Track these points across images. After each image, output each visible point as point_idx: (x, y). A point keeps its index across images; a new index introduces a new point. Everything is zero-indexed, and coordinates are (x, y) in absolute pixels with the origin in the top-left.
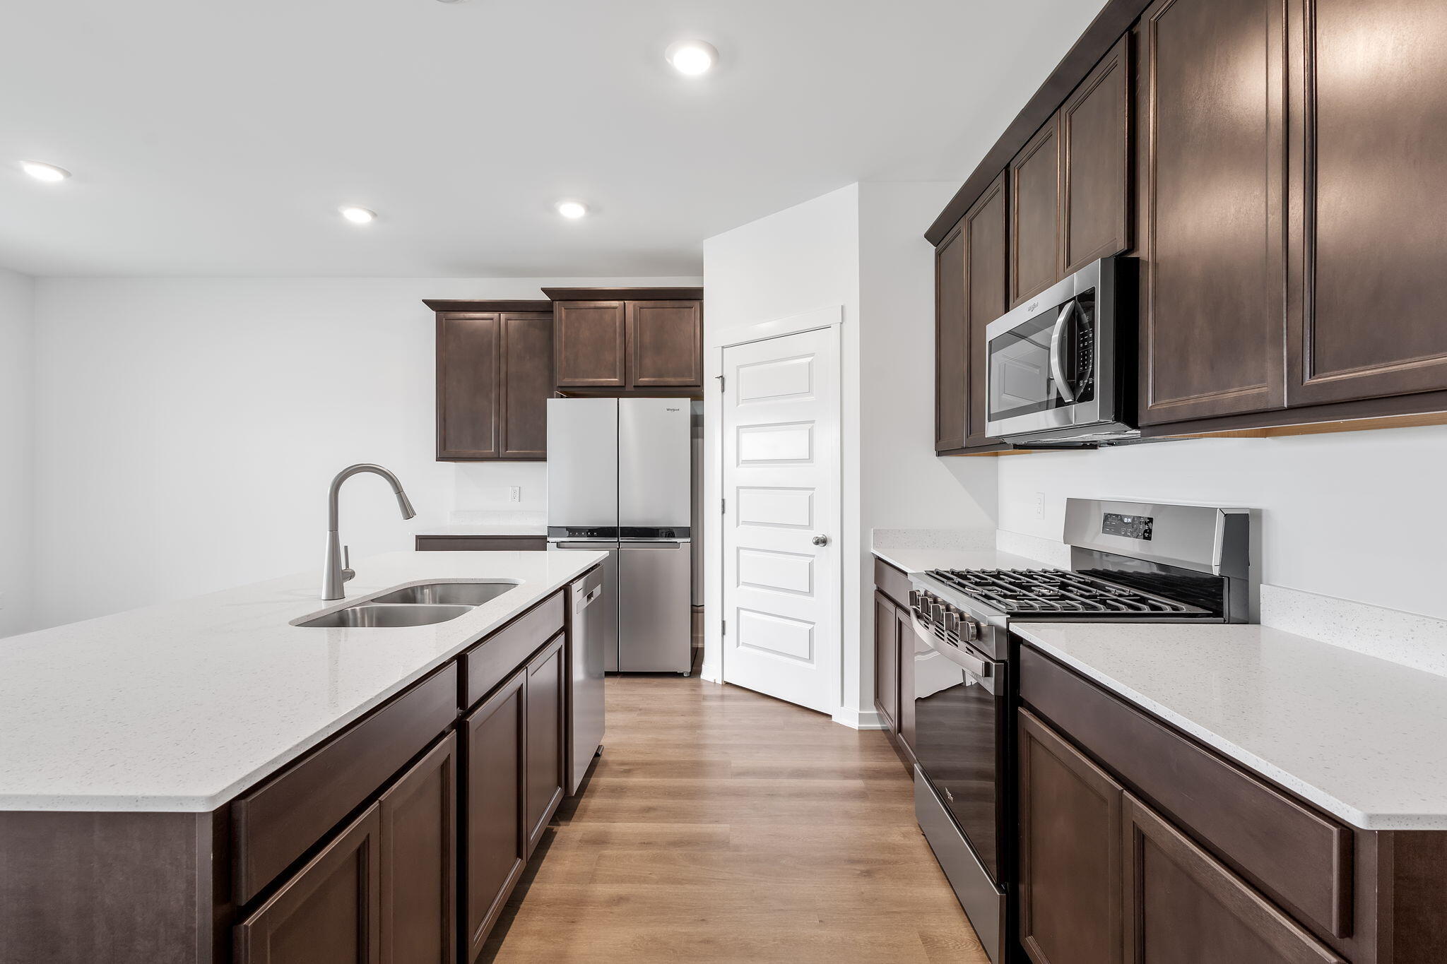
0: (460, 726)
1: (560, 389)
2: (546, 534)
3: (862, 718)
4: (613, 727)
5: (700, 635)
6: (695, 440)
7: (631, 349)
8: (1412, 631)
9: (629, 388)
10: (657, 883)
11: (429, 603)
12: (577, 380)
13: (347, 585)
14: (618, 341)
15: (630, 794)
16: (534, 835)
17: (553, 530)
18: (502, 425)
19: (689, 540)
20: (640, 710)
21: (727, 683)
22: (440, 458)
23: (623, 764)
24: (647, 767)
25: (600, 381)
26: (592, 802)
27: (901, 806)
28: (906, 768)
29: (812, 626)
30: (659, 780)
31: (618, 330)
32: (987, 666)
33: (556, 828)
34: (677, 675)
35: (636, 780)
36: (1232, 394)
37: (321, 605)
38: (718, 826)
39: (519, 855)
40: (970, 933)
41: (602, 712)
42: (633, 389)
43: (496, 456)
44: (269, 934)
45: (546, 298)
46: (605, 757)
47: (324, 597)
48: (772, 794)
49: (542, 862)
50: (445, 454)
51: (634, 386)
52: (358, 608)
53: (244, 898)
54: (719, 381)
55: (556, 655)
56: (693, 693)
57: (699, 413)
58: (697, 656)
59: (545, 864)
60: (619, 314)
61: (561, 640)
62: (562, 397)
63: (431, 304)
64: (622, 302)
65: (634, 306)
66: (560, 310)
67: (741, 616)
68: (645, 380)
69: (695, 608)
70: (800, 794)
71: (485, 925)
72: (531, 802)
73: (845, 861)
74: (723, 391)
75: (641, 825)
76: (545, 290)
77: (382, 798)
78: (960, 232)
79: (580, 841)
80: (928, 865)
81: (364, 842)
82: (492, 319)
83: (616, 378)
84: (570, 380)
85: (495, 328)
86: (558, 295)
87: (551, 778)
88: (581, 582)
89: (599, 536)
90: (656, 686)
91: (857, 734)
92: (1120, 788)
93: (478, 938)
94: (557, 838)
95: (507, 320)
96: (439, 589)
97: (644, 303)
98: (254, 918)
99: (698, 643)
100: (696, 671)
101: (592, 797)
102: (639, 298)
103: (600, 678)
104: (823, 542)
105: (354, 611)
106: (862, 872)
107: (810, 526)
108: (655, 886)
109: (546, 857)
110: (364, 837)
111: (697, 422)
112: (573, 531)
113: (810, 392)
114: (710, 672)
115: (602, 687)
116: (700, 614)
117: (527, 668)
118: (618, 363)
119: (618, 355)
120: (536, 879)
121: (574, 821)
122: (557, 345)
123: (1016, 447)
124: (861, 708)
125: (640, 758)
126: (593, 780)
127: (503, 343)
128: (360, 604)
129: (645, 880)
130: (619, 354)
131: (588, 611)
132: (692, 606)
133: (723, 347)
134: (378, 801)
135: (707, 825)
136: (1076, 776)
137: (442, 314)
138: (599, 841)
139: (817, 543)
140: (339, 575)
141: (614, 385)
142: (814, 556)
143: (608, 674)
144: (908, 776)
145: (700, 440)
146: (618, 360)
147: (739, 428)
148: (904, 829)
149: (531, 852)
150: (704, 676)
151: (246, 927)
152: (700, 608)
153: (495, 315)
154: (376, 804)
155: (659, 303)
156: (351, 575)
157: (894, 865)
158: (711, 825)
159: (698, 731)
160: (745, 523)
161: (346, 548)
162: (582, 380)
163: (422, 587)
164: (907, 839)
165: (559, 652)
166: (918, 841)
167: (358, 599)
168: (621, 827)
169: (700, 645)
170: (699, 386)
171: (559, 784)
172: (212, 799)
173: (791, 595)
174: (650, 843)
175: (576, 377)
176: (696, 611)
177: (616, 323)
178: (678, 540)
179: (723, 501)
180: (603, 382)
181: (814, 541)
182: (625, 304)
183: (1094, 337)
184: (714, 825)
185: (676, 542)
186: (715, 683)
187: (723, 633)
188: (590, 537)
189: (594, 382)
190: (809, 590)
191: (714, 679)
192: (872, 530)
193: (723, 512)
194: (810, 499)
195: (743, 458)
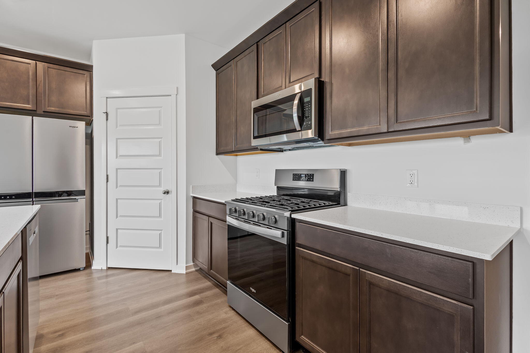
3: (187, 268)
7: (41, 89)
8: (397, 201)
9: (39, 112)
14: (31, 84)
19: (84, 197)
20: (57, 295)
21: (109, 268)
23: (55, 332)
24: (74, 328)
27: (218, 301)
28: (213, 284)
29: (161, 231)
30: (86, 333)
31: (31, 77)
32: (283, 233)
34: (79, 270)
36: (365, 128)
38: (136, 345)
40: (269, 344)
42: (43, 113)
48: (159, 317)
51: (44, 112)
54: (105, 115)
55: (17, 278)
60: (31, 68)
61: (20, 265)
64: (34, 62)
65: (44, 65)
67: (118, 233)
68: (52, 109)
73: (208, 335)
74: (107, 120)
78: (231, 66)
80: (241, 322)
83: (29, 105)
89: (17, 198)
92: (358, 268)
97: (51, 65)
100: (89, 264)
102: (47, 62)
104: (167, 192)
106: (217, 337)
107: (160, 185)
111: (89, 138)
113: (159, 124)
114: (98, 264)
117: (3, 293)
118: (31, 97)
119: (31, 92)
123: (261, 150)
124: (186, 263)
125: (67, 325)
133: (107, 98)
136: (329, 268)
139: (165, 193)
142: (162, 199)
144: (215, 287)
147: (117, 139)
148: (224, 310)
150: (94, 267)
157: (228, 328)
158: (131, 346)
160: (121, 186)
164: (228, 314)
165: (19, 276)
166: (232, 313)
170: (90, 117)
177: (29, 72)
178: (77, 197)
179: (107, 176)
180: (19, 106)
181: (163, 192)
182: (36, 63)
183: (311, 107)
184: (133, 346)
185: (76, 199)
186: (102, 269)
187: (107, 242)
188: (8, 199)
189: (11, 105)
190: (160, 215)
191: (101, 267)
192: (191, 186)
193: (107, 181)
194: (160, 173)
195: (120, 155)
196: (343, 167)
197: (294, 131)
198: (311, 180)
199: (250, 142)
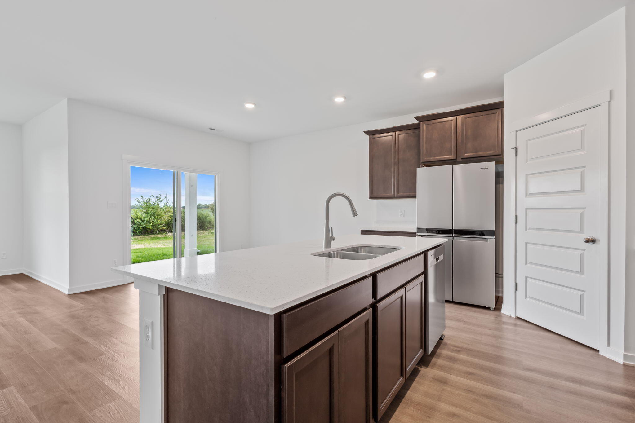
0: (374, 306)
1: (423, 164)
2: (416, 231)
3: (625, 357)
4: (450, 327)
5: (500, 290)
6: (498, 185)
9: (459, 159)
10: (476, 414)
11: (364, 253)
12: (431, 158)
13: (332, 243)
14: (453, 137)
15: (459, 363)
16: (409, 368)
17: (419, 230)
18: (396, 182)
19: (494, 237)
21: (518, 318)
22: (371, 198)
23: (455, 346)
24: (469, 351)
25: (443, 158)
26: (437, 361)
29: (583, 293)
31: (453, 131)
33: (420, 368)
34: (488, 309)
35: (462, 356)
37: (323, 250)
38: (515, 395)
39: (402, 375)
41: (444, 319)
42: (461, 160)
43: (394, 196)
44: (294, 374)
45: (417, 122)
46: (445, 340)
47: (324, 247)
48: (553, 387)
49: (413, 382)
50: (372, 196)
51: (462, 159)
52: (335, 252)
53: (285, 355)
54: (514, 150)
55: (420, 284)
56: (496, 319)
57: (500, 170)
58: (499, 301)
59: (414, 384)
60: (453, 123)
61: (422, 278)
62: (424, 167)
63: (367, 133)
64: (455, 117)
65: (462, 118)
66: (423, 126)
67: (528, 282)
68: (468, 155)
69: (497, 275)
70: (575, 393)
71: (386, 402)
72: (408, 353)
74: (516, 155)
75: (466, 380)
76: (416, 118)
77: (340, 329)
79: (432, 378)
81: (332, 346)
82: (392, 135)
83: (451, 155)
84: (428, 158)
85: (394, 139)
86: (422, 119)
87: (417, 344)
88: (433, 251)
89: (442, 233)
90: (474, 312)
91: (622, 367)
93: (383, 407)
94: (421, 373)
95: (399, 135)
96: (367, 249)
97: (468, 115)
98: (289, 364)
99: (499, 294)
100: (498, 307)
101: (439, 359)
102: (465, 114)
103: (443, 302)
104: (592, 241)
105: (334, 253)
107: (582, 231)
108: (475, 415)
109: (415, 381)
110: (332, 345)
111: (499, 176)
112: (429, 230)
113: (582, 148)
114: (507, 309)
115: (444, 307)
116: (500, 279)
117: (405, 287)
118: (453, 148)
120: (410, 389)
121: (429, 368)
122: (422, 143)
124: (625, 350)
125: (465, 346)
126: (439, 351)
127: (397, 145)
128: (337, 251)
129: (468, 410)
130: (453, 143)
131: (436, 267)
132: (496, 273)
133: (517, 131)
134: (338, 330)
135: (506, 392)
137: (371, 136)
138: (443, 382)
139: (587, 242)
140: (329, 239)
141: (450, 159)
142: (584, 250)
143: (447, 301)
145: (501, 185)
146: (453, 146)
147: (527, 175)
149: (408, 376)
150: (503, 311)
151: (286, 367)
152: (500, 275)
153: (393, 133)
154: (337, 332)
155: (476, 114)
156: (333, 239)
158: (510, 393)
159: (500, 340)
160: (531, 229)
161: (332, 228)
162: (434, 158)
163: (361, 247)
165: (422, 283)
167: (336, 249)
168: (453, 378)
169: (500, 295)
170: (501, 155)
171: (421, 347)
172: (272, 309)
173: (566, 273)
174: (472, 391)
175: (431, 157)
176: (498, 275)
177: (452, 128)
178: (487, 237)
179: (516, 216)
180: (445, 158)
181: (585, 240)
182: (457, 117)
184: (512, 394)
185: (486, 238)
186: (510, 316)
187: (516, 289)
188: (437, 233)
189: (440, 158)
190: (581, 271)
191: (510, 314)
193: (516, 223)
194: (582, 215)
195: (530, 193)
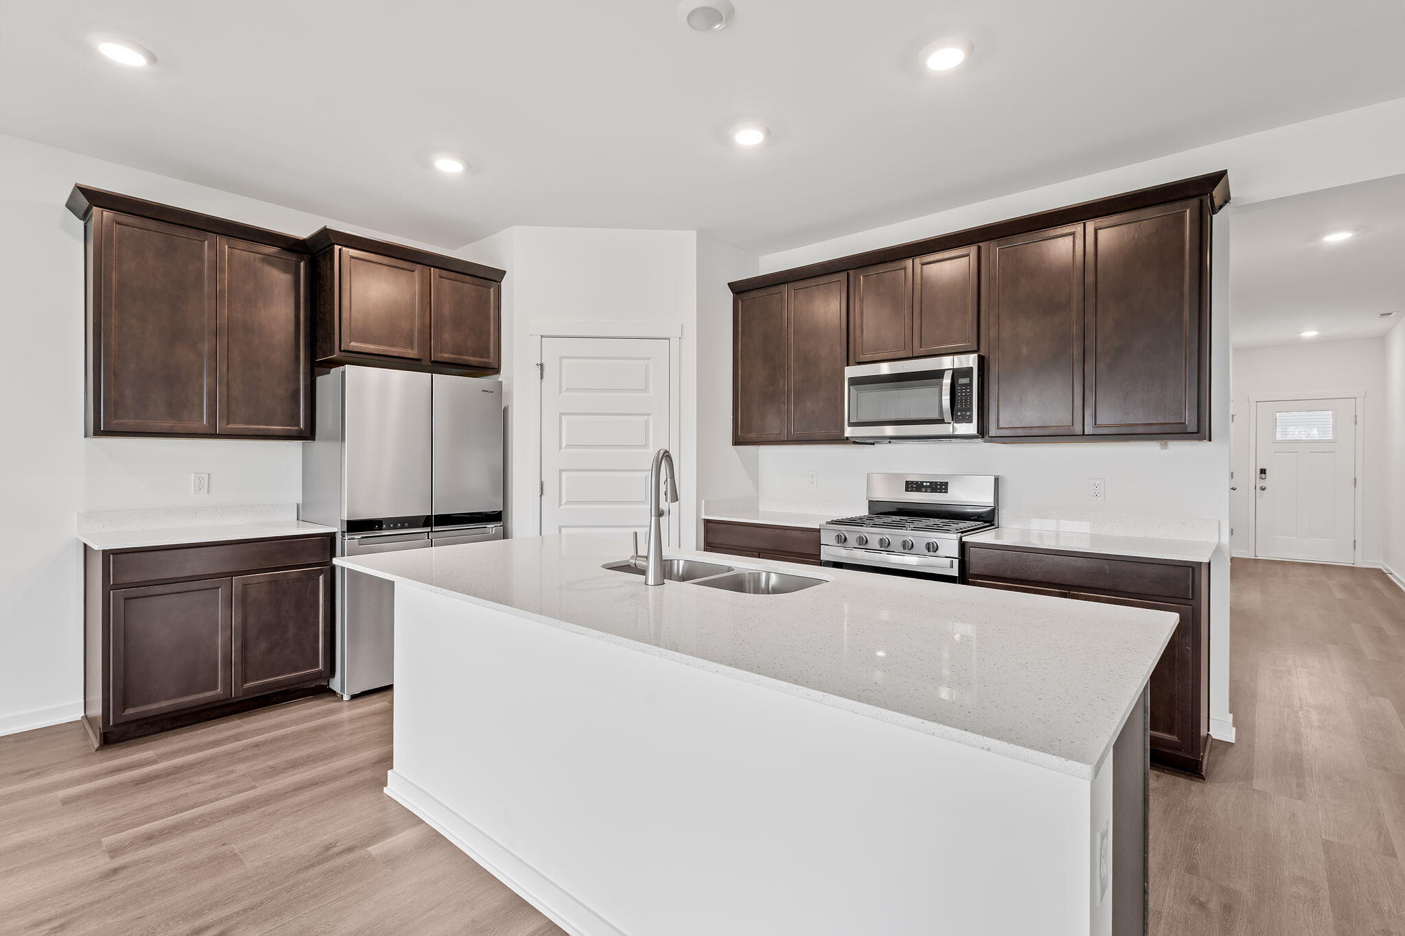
7: (429, 319)
12: (366, 346)
14: (416, 309)
18: (221, 390)
19: (501, 523)
22: (105, 432)
25: (394, 352)
31: (416, 296)
32: (951, 562)
42: (430, 364)
43: (210, 430)
50: (116, 426)
51: (433, 361)
54: (538, 368)
60: (416, 279)
64: (419, 266)
65: (434, 273)
66: (345, 258)
68: (445, 356)
74: (542, 378)
78: (778, 293)
83: (413, 349)
84: (358, 344)
85: (209, 254)
95: (229, 247)
97: (444, 272)
107: (646, 501)
113: (646, 389)
118: (416, 333)
127: (222, 277)
130: (417, 324)
133: (542, 337)
141: (410, 357)
146: (416, 329)
155: (459, 276)
160: (568, 503)
162: (373, 347)
170: (497, 369)
175: (366, 342)
179: (542, 483)
180: (398, 352)
182: (422, 268)
183: (971, 392)
188: (399, 528)
189: (387, 351)
192: (703, 501)
193: (541, 494)
196: (999, 474)
197: (941, 421)
198: (943, 491)
199: (843, 431)
